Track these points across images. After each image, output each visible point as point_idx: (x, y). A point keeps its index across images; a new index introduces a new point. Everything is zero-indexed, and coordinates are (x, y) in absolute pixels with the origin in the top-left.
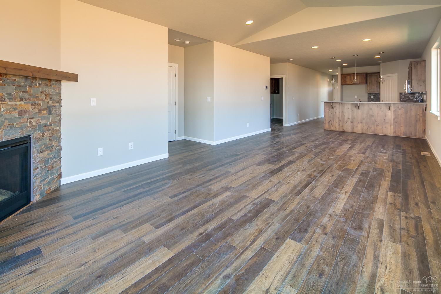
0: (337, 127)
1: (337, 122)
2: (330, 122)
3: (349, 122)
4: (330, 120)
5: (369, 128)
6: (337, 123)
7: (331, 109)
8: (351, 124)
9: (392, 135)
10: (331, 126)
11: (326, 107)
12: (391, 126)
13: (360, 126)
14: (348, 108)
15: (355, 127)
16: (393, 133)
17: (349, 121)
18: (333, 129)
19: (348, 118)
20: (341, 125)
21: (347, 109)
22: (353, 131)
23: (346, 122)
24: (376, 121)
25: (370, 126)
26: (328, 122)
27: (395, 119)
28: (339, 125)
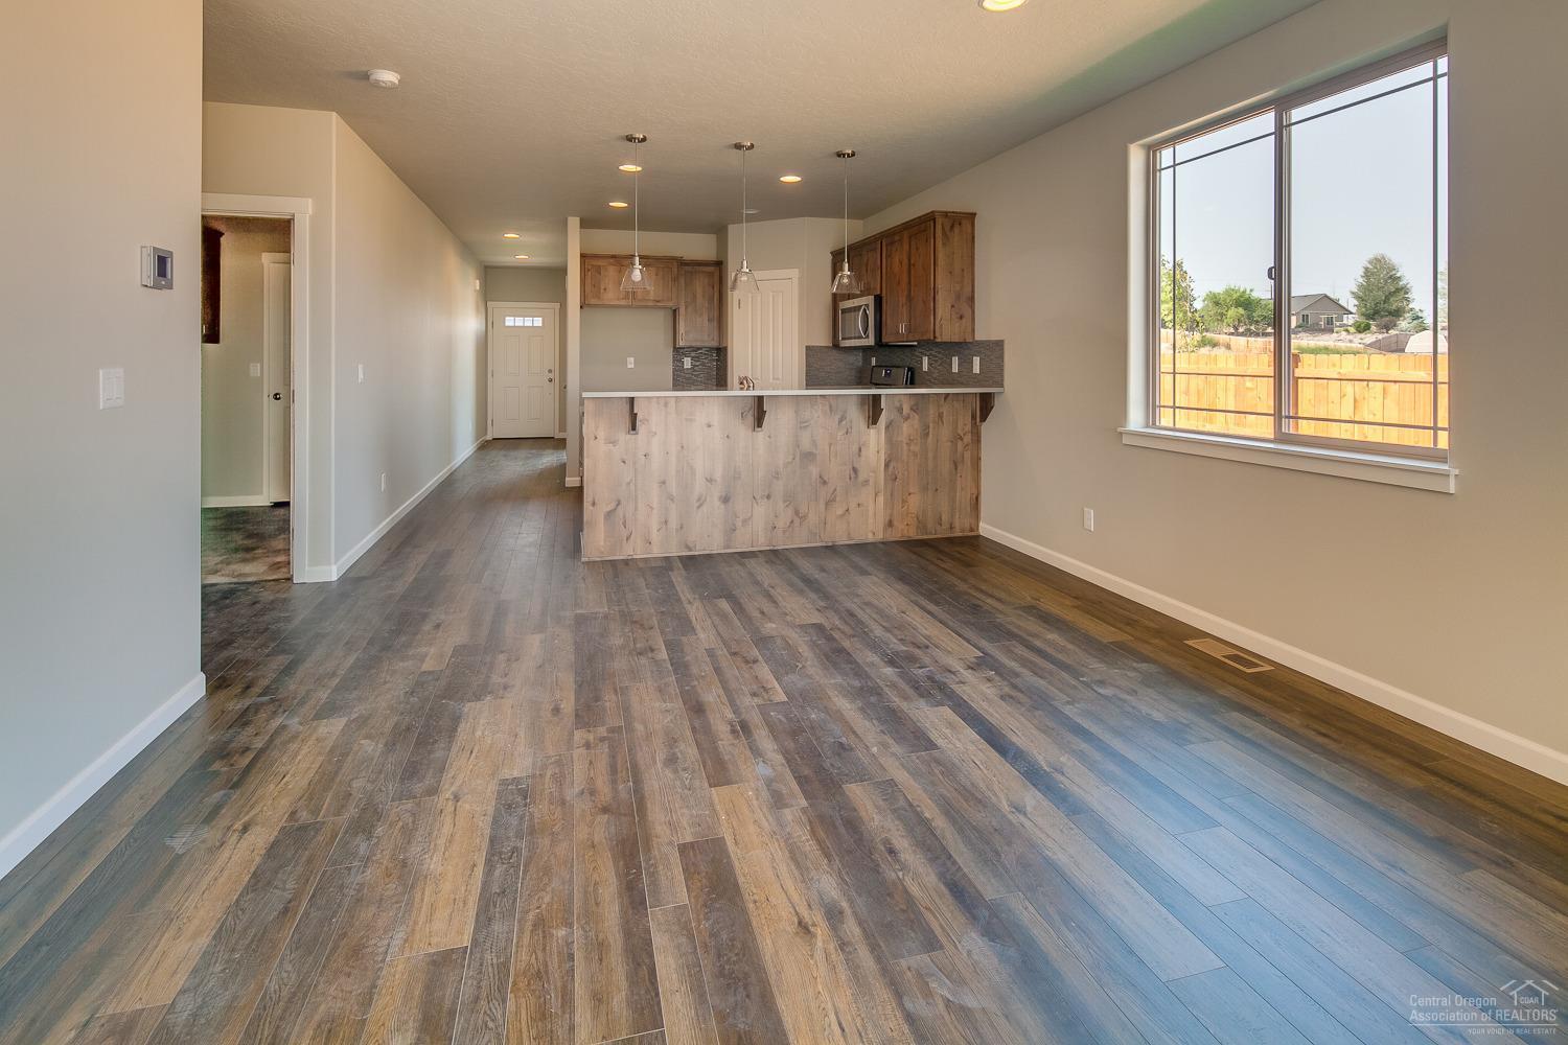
0: (655, 536)
1: (655, 506)
2: (620, 512)
3: (716, 499)
4: (619, 503)
5: (797, 521)
6: (655, 511)
7: (623, 437)
8: (723, 506)
9: (880, 537)
10: (625, 533)
11: (597, 428)
12: (876, 495)
13: (761, 512)
14: (709, 426)
15: (739, 524)
16: (885, 530)
17: (716, 492)
18: (635, 550)
19: (710, 480)
20: (673, 524)
21: (706, 429)
22: (729, 547)
23: (699, 500)
24: (825, 483)
25: (803, 509)
26: (609, 515)
27: (891, 468)
28: (666, 522)
